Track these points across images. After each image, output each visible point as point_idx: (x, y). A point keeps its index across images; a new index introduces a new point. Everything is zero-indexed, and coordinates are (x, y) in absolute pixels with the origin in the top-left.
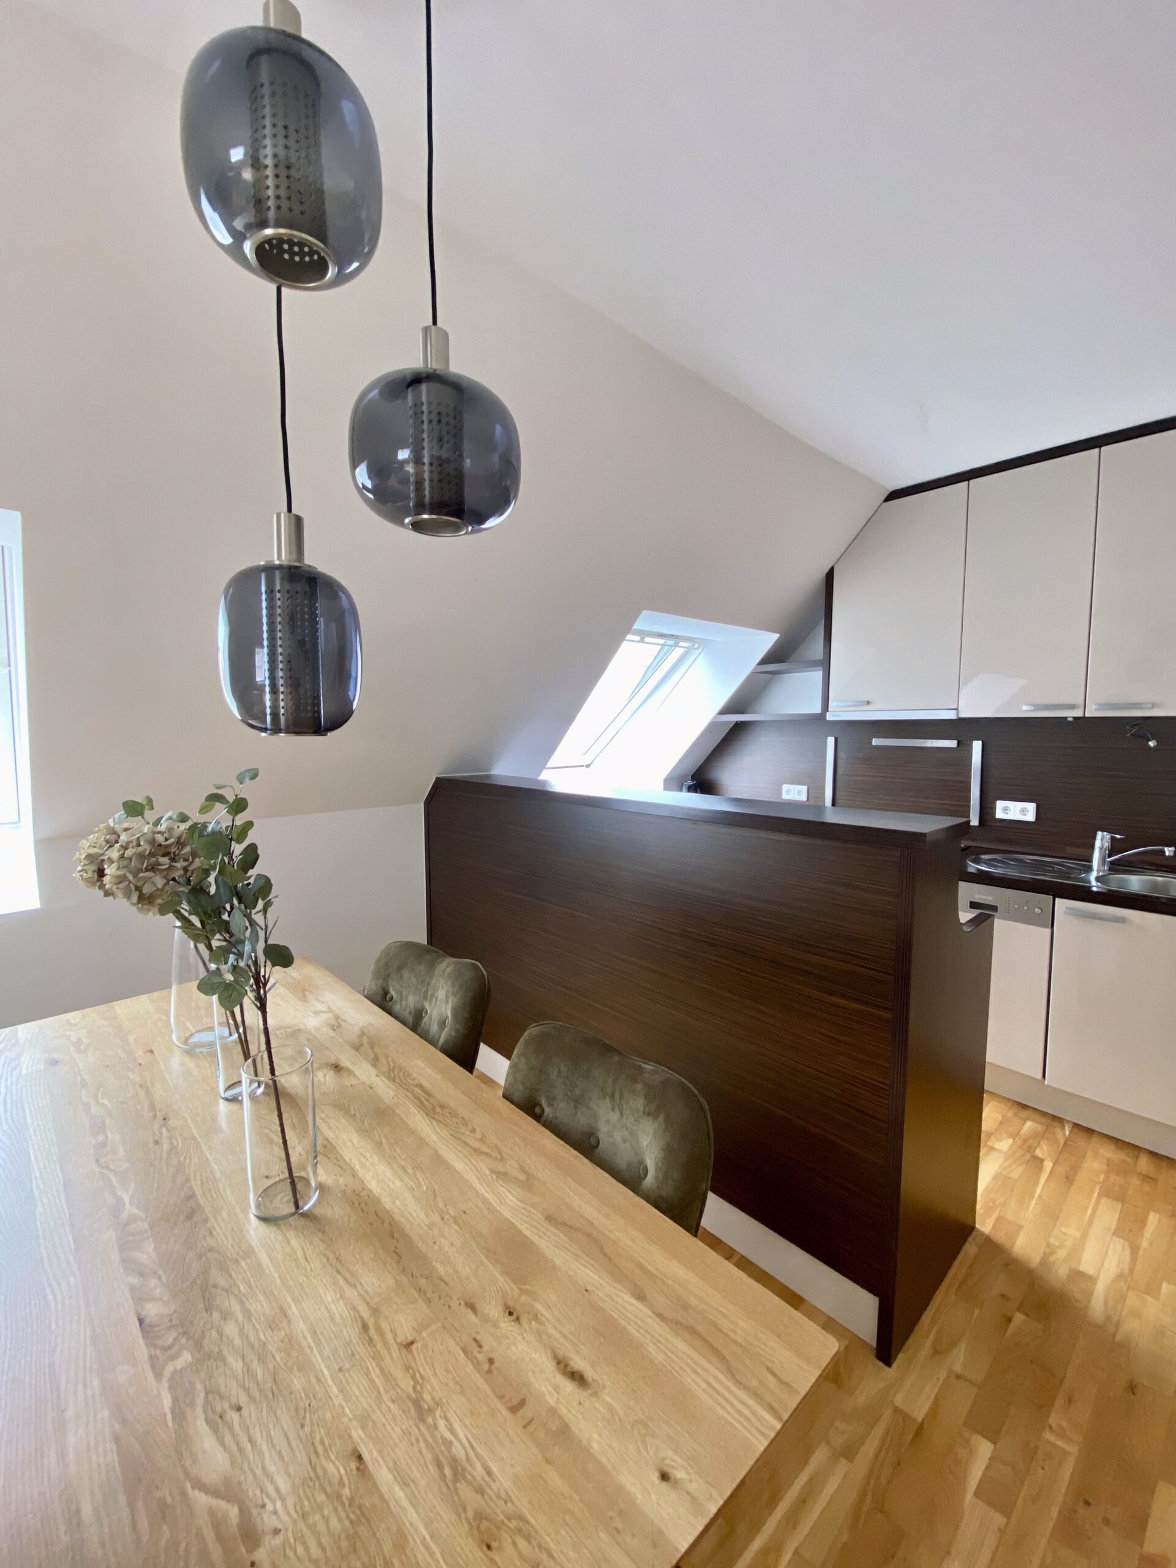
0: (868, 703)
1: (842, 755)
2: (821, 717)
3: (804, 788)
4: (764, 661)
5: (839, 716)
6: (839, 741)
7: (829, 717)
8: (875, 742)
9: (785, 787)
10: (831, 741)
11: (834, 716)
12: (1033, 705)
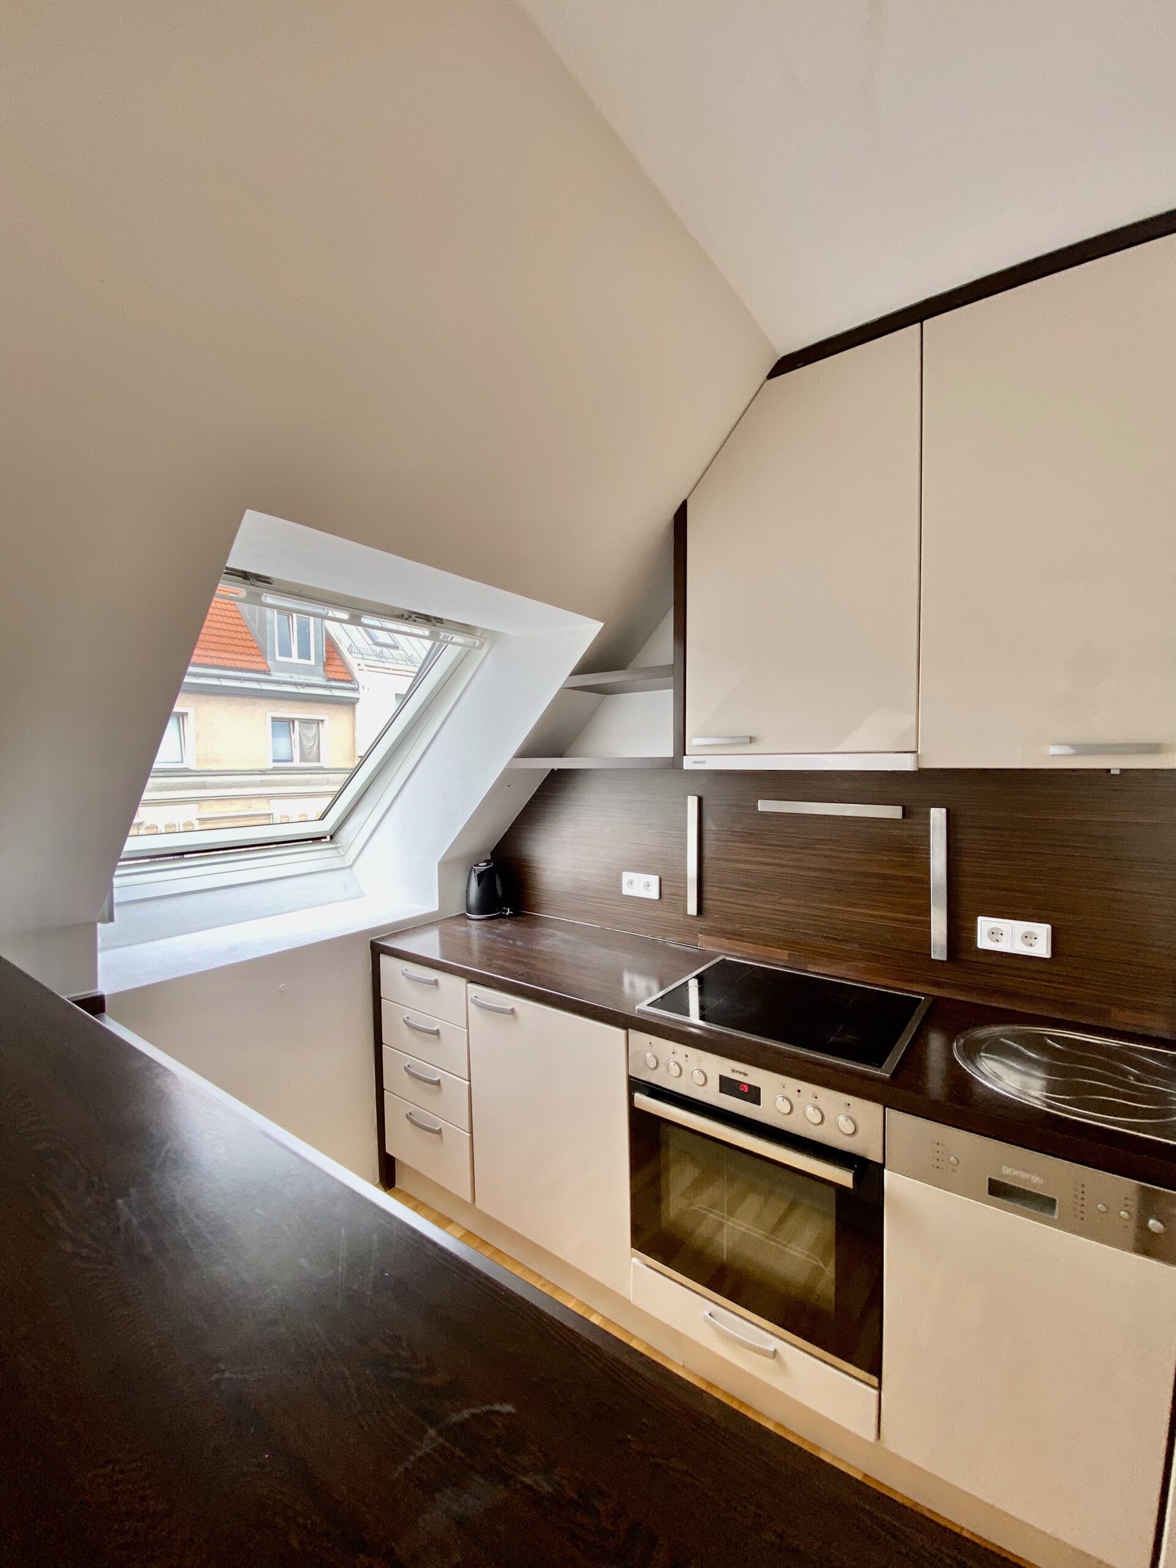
0: (752, 740)
1: (709, 825)
2: (674, 764)
3: (654, 880)
4: (583, 668)
5: (704, 762)
6: (705, 802)
7: (688, 763)
8: (764, 806)
9: (626, 876)
10: (692, 803)
11: (695, 762)
12: (1072, 746)
